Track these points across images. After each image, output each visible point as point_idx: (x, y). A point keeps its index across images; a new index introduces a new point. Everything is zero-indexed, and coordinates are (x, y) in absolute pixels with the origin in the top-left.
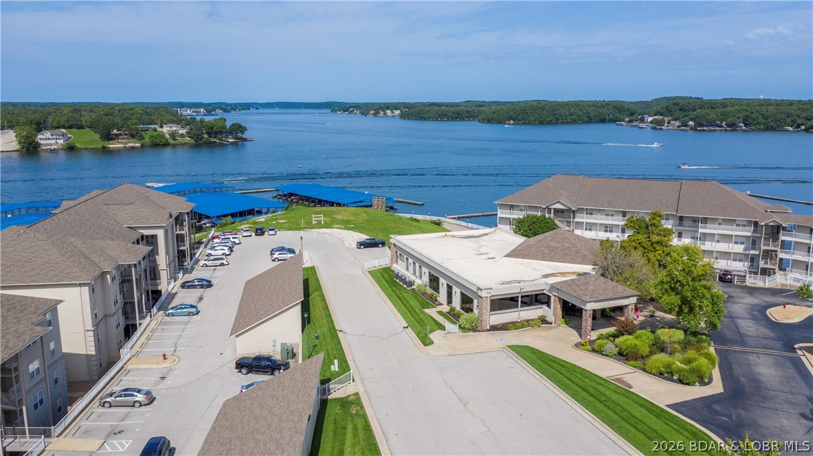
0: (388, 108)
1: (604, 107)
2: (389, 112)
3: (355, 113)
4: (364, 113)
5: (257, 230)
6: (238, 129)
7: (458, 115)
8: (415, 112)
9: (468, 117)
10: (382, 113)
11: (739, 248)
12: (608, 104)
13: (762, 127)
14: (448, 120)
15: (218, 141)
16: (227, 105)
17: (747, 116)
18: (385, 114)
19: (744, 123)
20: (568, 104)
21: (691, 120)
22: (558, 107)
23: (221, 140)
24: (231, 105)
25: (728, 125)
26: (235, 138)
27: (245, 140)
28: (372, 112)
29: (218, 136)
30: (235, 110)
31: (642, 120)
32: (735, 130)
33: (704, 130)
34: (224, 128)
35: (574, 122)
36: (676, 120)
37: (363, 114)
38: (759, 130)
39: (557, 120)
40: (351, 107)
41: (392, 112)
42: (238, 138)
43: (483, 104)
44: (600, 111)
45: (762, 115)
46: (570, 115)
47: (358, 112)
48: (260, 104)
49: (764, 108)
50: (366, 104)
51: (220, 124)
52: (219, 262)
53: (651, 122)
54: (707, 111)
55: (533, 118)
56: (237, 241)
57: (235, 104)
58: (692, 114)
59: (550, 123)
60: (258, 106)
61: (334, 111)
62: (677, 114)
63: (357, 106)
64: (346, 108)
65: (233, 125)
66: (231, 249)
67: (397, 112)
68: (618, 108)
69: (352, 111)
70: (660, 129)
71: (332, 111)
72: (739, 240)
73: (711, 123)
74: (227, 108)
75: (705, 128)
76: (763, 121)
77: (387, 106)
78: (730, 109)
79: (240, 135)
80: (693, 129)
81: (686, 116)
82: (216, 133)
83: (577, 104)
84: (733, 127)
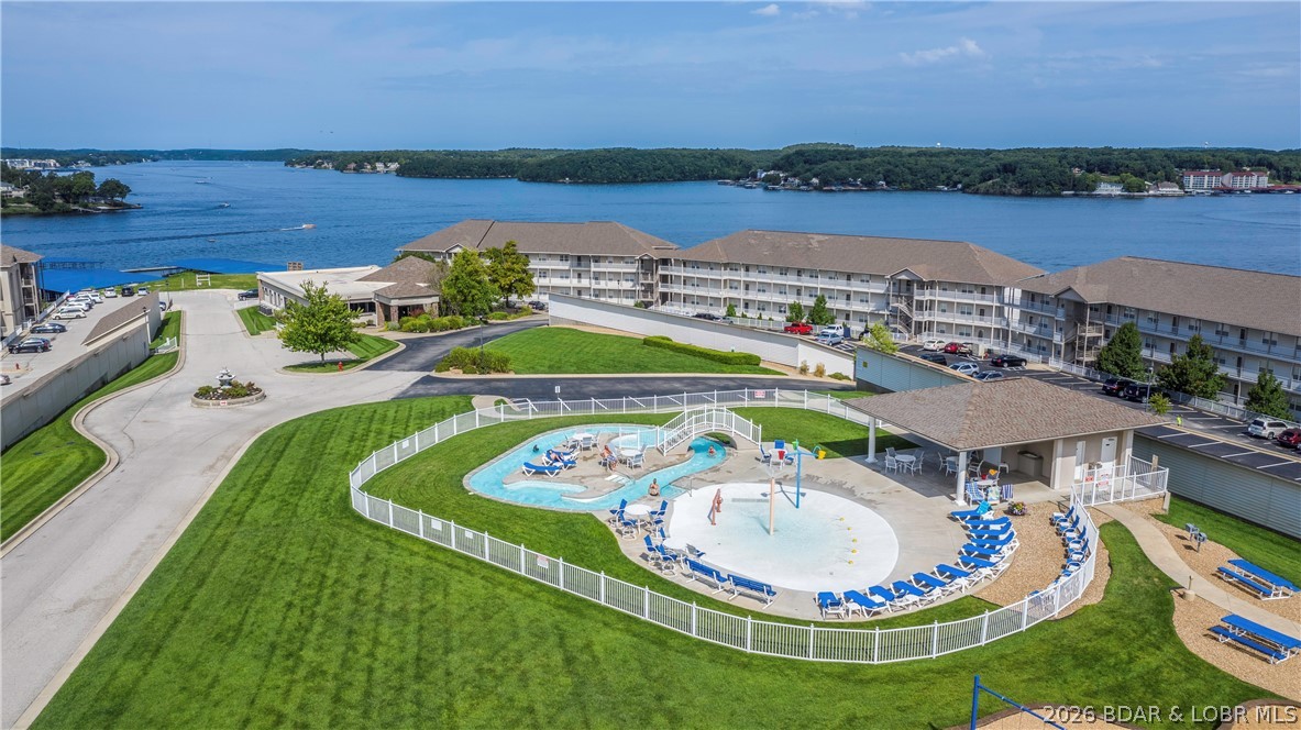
0: (378, 160)
1: (705, 158)
2: (380, 166)
3: (325, 168)
4: (341, 167)
5: (124, 290)
6: (115, 189)
7: (489, 169)
8: (419, 167)
9: (504, 174)
10: (369, 167)
11: (627, 285)
12: (712, 153)
13: (908, 185)
14: (473, 178)
15: (81, 209)
16: (100, 154)
17: (889, 171)
18: (374, 168)
19: (885, 180)
20: (651, 153)
21: (816, 176)
22: (636, 158)
23: (86, 206)
24: (106, 153)
25: (864, 183)
26: (110, 205)
27: (129, 207)
28: (353, 165)
29: (81, 201)
30: (114, 163)
31: (754, 176)
32: (873, 190)
33: (832, 191)
34: (92, 187)
35: (661, 180)
36: (795, 176)
37: (337, 169)
38: (906, 190)
39: (635, 176)
40: (320, 157)
41: (386, 166)
42: (116, 204)
43: (531, 153)
44: (699, 163)
45: (909, 169)
46: (655, 170)
47: (331, 166)
48: (161, 153)
49: (912, 160)
50: (345, 154)
51: (83, 181)
52: (75, 314)
53: (763, 180)
54: (836, 163)
55: (598, 174)
56: (97, 299)
57: (114, 153)
58: (818, 168)
59: (624, 181)
60: (157, 157)
61: (290, 163)
62: (800, 167)
63: (329, 156)
64: (311, 159)
65: (107, 183)
66: (90, 307)
67: (394, 166)
68: (725, 160)
69: (320, 165)
70: (774, 189)
71: (286, 165)
72: (629, 277)
73: (843, 181)
74: (98, 158)
75: (834, 188)
76: (910, 177)
77: (376, 157)
78: (868, 160)
79: (120, 199)
80: (818, 189)
81: (808, 170)
82: (78, 196)
83: (664, 155)
84: (870, 186)
